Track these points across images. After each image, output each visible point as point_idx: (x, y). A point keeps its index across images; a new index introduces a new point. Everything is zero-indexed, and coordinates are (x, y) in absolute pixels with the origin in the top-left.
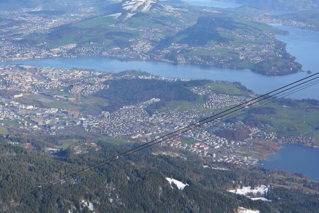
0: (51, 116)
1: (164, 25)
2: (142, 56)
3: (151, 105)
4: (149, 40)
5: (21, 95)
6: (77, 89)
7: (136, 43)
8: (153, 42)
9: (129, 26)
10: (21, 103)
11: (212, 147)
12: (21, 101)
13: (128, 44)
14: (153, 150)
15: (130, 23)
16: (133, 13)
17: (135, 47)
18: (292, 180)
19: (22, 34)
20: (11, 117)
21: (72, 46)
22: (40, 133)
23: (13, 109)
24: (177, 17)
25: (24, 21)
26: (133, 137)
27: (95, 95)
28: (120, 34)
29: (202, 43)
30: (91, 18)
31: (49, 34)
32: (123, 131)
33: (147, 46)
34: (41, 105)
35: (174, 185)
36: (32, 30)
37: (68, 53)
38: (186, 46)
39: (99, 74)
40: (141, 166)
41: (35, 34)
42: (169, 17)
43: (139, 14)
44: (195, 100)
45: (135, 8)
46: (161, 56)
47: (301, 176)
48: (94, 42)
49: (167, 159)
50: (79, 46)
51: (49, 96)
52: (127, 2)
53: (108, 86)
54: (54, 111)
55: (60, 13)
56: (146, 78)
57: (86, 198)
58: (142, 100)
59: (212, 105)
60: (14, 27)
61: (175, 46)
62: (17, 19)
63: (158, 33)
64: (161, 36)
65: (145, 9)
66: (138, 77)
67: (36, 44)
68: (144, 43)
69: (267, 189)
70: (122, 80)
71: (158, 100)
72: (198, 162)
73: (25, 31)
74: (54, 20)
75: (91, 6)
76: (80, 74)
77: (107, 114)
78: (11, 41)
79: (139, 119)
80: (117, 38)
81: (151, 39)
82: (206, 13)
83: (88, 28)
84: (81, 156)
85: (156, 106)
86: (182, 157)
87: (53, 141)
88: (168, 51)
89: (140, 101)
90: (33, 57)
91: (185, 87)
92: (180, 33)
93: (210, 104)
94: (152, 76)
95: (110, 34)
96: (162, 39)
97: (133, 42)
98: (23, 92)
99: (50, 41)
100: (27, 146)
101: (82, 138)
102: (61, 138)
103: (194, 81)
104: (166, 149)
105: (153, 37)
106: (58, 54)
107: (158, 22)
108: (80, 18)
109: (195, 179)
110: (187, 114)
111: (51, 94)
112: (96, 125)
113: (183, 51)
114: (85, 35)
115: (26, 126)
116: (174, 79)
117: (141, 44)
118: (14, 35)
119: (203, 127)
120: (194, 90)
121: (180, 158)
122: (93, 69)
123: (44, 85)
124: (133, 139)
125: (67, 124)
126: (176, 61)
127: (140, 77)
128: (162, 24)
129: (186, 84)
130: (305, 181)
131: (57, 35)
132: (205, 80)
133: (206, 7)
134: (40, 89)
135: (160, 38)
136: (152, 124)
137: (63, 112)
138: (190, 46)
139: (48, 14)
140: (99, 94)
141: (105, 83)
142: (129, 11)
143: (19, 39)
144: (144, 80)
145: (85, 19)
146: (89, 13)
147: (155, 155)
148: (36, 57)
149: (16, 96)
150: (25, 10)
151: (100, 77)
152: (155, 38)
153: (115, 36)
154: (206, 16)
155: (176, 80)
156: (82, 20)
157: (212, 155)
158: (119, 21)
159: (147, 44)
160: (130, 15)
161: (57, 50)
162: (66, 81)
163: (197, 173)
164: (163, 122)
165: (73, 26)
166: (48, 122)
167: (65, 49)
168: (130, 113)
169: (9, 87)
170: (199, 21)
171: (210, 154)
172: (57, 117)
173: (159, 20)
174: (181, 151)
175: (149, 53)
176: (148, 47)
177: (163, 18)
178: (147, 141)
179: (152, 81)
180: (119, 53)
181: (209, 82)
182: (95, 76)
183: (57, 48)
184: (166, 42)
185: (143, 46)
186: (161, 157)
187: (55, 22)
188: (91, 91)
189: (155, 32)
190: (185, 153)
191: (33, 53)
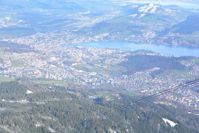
0: (92, 77)
1: (164, 21)
2: (149, 41)
3: (154, 72)
4: (154, 30)
5: (76, 64)
6: (108, 61)
7: (146, 32)
8: (157, 32)
9: (142, 22)
10: (76, 68)
11: (194, 100)
12: (76, 67)
13: (140, 33)
14: (155, 100)
15: (142, 20)
16: (144, 14)
17: (145, 35)
19: (78, 27)
20: (70, 77)
21: (106, 35)
22: (86, 87)
23: (71, 72)
24: (173, 16)
25: (79, 20)
26: (142, 92)
27: (119, 65)
28: (136, 27)
29: (189, 32)
30: (118, 18)
31: (93, 27)
32: (136, 88)
33: (152, 34)
34: (87, 70)
35: (168, 123)
36: (83, 25)
37: (104, 39)
38: (178, 34)
39: (122, 52)
40: (147, 110)
41: (85, 27)
42: (167, 16)
43: (148, 15)
44: (183, 69)
45: (146, 11)
46: (162, 41)
48: (119, 32)
49: (164, 106)
50: (111, 34)
51: (91, 65)
52: (141, 7)
53: (127, 59)
54: (94, 74)
55: (100, 14)
56: (151, 55)
57: (112, 128)
58: (148, 69)
59: (195, 73)
60: (74, 24)
61: (171, 34)
62: (76, 19)
63: (160, 26)
64: (162, 28)
65: (153, 11)
66: (146, 54)
67: (86, 33)
68: (151, 33)
70: (136, 56)
71: (158, 69)
72: (185, 110)
73: (80, 25)
74: (96, 19)
75: (119, 10)
76: (110, 52)
77: (126, 76)
78: (72, 32)
79: (146, 80)
80: (134, 29)
81: (155, 30)
82: (193, 13)
83: (116, 24)
84: (110, 102)
85: (157, 72)
86: (173, 106)
87: (93, 92)
88: (166, 38)
89: (147, 69)
90: (84, 41)
91: (177, 61)
92: (175, 26)
93: (193, 72)
94: (155, 53)
95: (129, 27)
96: (162, 30)
97: (144, 32)
98: (77, 62)
99: (93, 32)
100: (78, 94)
101: (110, 91)
102: (98, 90)
103: (183, 57)
104: (163, 100)
105: (157, 29)
106: (98, 39)
107: (160, 19)
108: (112, 17)
109: (182, 120)
110: (178, 78)
111: (93, 64)
112: (119, 83)
113: (176, 38)
114: (115, 28)
115: (78, 83)
116: (170, 55)
117: (149, 33)
118: (74, 28)
119: (189, 87)
120: (183, 62)
121: (172, 106)
122: (118, 49)
123: (89, 58)
124: (142, 93)
125: (102, 82)
126: (171, 44)
127: (147, 54)
128: (163, 20)
129: (177, 59)
131: (98, 28)
132: (190, 56)
133: (194, 9)
134: (87, 60)
135: (161, 29)
136: (154, 84)
137: (99, 75)
138: (181, 34)
139: (93, 15)
140: (122, 64)
141: (126, 57)
142: (142, 13)
143: (76, 30)
144: (150, 56)
145: (115, 18)
146: (117, 14)
147: (155, 104)
148: (85, 41)
149: (73, 65)
150: (80, 13)
151: (123, 53)
152: (158, 29)
153: (132, 28)
154: (193, 15)
155: (171, 56)
156: (113, 19)
157: (194, 106)
158: (136, 19)
159: (152, 33)
160: (142, 15)
161: (97, 37)
162: (102, 56)
163: (184, 117)
164: (162, 82)
165: (107, 22)
166: (90, 80)
167: (102, 36)
168: (141, 76)
169: (69, 59)
170: (188, 18)
171: (193, 105)
172: (96, 77)
173: (161, 18)
174: (173, 102)
175: (154, 39)
176: (154, 35)
177: (164, 16)
178: (151, 94)
179: (155, 56)
180: (135, 39)
181: (193, 58)
182: (119, 53)
183: (98, 35)
184: (165, 32)
185: (150, 35)
186: (159, 105)
187: (97, 20)
188: (117, 62)
189: (158, 25)
190: (176, 103)
191: (84, 39)
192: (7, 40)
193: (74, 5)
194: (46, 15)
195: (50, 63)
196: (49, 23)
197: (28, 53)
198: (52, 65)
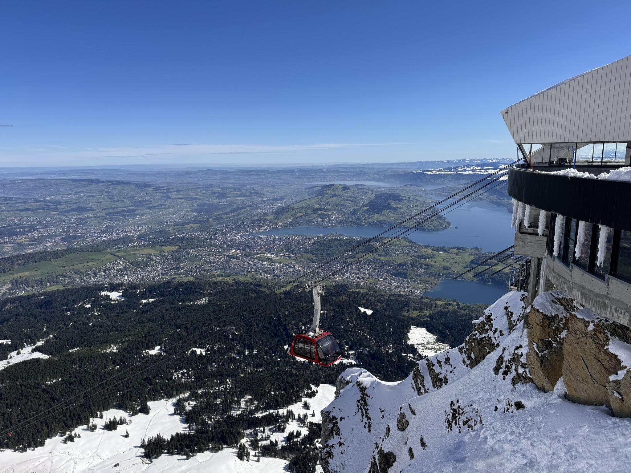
4: (342, 212)
6: (295, 249)
8: (345, 214)
13: (327, 216)
14: (349, 288)
17: (332, 217)
18: (450, 305)
19: (259, 215)
22: (272, 280)
27: (306, 252)
28: (322, 209)
29: (379, 212)
30: (302, 201)
31: (275, 213)
33: (340, 216)
35: (365, 312)
37: (288, 225)
39: (309, 237)
44: (376, 251)
47: (455, 301)
48: (305, 216)
49: (359, 294)
50: (295, 220)
53: (315, 246)
54: (280, 264)
55: (281, 199)
56: (341, 238)
59: (389, 254)
60: (254, 211)
61: (360, 215)
64: (350, 209)
66: (335, 238)
67: (268, 221)
69: (431, 312)
70: (325, 241)
71: (350, 253)
72: (381, 295)
73: (260, 213)
74: (278, 204)
76: (296, 239)
77: (315, 264)
78: (252, 220)
79: (338, 267)
83: (301, 208)
85: (349, 257)
89: (338, 255)
90: (266, 229)
91: (368, 243)
92: (363, 206)
93: (387, 253)
94: (346, 236)
95: (315, 210)
96: (351, 211)
97: (332, 214)
98: (260, 253)
99: (276, 218)
101: (299, 282)
104: (357, 287)
106: (281, 226)
109: (379, 307)
111: (277, 254)
118: (254, 216)
120: (375, 244)
124: (334, 282)
127: (337, 238)
129: (369, 241)
130: (458, 305)
131: (280, 213)
132: (382, 237)
137: (286, 265)
138: (371, 214)
140: (310, 251)
141: (313, 243)
143: (257, 218)
145: (299, 202)
147: (350, 292)
149: (255, 256)
150: (260, 200)
151: (310, 239)
152: (346, 211)
154: (380, 193)
156: (297, 203)
161: (281, 223)
162: (287, 244)
163: (381, 303)
165: (291, 207)
167: (285, 223)
169: (251, 250)
170: (376, 197)
175: (343, 221)
176: (342, 217)
178: (344, 282)
179: (346, 240)
180: (322, 222)
181: (385, 238)
184: (354, 212)
186: (354, 292)
188: (304, 249)
190: (371, 289)
191: (265, 227)
192: (181, 236)
193: (252, 191)
194: (223, 205)
195: (230, 257)
196: (226, 213)
197: (205, 248)
198: (232, 259)
